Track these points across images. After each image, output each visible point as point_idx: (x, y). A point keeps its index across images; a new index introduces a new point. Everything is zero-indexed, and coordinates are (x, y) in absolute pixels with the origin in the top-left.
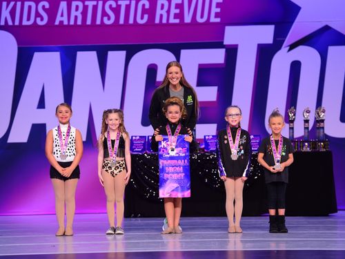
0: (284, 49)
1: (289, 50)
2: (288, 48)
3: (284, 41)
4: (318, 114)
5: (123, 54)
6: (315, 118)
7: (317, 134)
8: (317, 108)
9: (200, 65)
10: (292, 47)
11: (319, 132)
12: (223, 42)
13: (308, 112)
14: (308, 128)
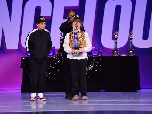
9: (65, 7)
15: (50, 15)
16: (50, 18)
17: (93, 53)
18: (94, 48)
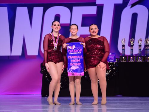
0: (129, 7)
1: (131, 7)
2: (131, 6)
3: (128, 2)
4: (146, 42)
5: (42, 9)
6: (145, 44)
7: (146, 53)
8: (146, 39)
9: (83, 15)
10: (133, 5)
11: (147, 52)
12: (95, 3)
13: (141, 40)
14: (141, 49)
15: (69, 22)
16: (69, 25)
17: (109, 59)
18: (111, 54)
